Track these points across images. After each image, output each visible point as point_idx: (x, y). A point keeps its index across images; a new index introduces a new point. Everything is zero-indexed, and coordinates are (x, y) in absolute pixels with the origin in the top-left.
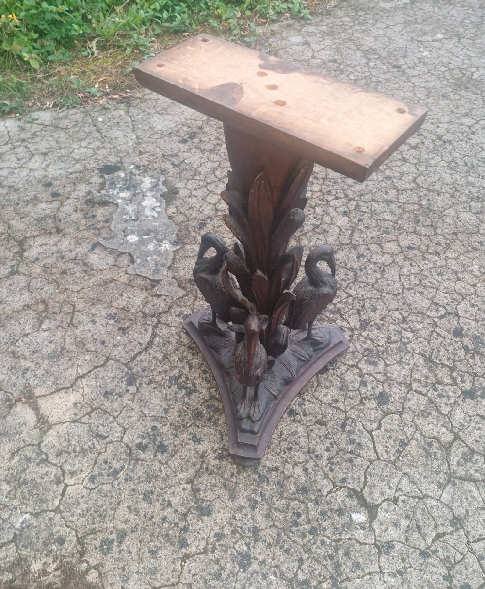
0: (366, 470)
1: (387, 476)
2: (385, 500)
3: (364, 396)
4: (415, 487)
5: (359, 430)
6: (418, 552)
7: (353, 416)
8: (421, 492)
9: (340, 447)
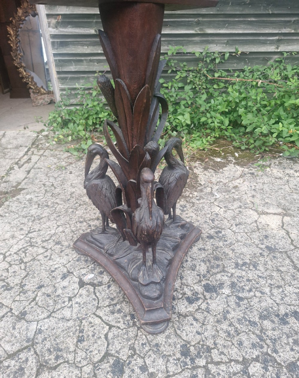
0: (98, 300)
1: (83, 308)
2: (77, 293)
3: (135, 357)
4: (59, 317)
5: (119, 322)
6: (45, 285)
7: (131, 329)
8: (53, 317)
9: (124, 302)
